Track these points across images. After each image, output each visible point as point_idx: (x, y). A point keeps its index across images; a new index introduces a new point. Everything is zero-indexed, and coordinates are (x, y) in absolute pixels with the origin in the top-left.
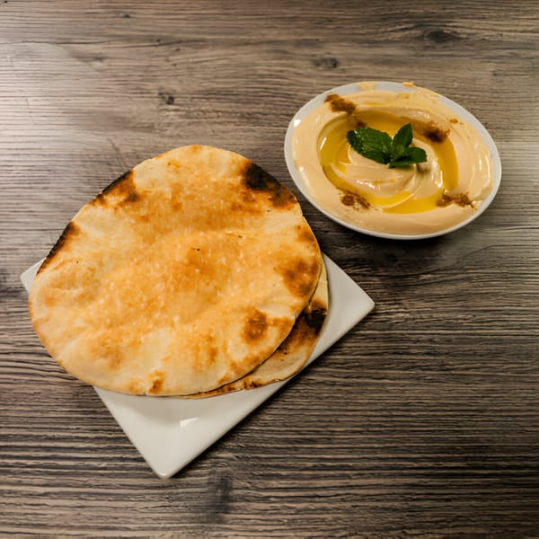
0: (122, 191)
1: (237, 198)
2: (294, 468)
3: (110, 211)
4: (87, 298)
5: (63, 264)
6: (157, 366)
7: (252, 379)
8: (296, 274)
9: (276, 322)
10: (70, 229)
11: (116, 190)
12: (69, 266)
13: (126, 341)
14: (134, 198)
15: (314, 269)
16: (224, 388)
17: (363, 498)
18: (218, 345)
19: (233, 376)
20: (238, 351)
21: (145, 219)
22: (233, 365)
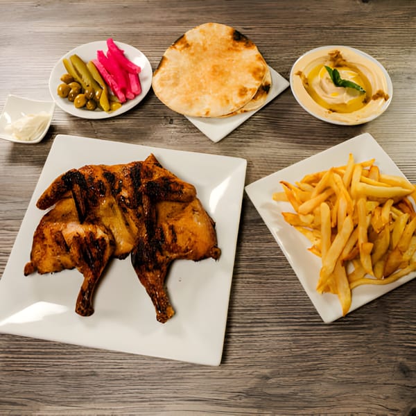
0: (182, 43)
1: (230, 45)
2: (242, 323)
3: (179, 51)
4: (175, 84)
5: (163, 72)
6: (207, 107)
7: (243, 109)
8: (257, 73)
9: (251, 90)
10: (163, 58)
11: (180, 43)
12: (165, 73)
13: (193, 99)
14: (187, 46)
15: (264, 70)
16: (233, 114)
17: (274, 335)
18: (229, 98)
19: (236, 108)
20: (237, 100)
21: (193, 54)
22: (236, 105)
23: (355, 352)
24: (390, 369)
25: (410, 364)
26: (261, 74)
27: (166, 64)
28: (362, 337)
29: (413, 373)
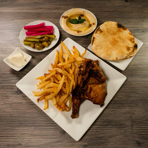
1: (117, 29)
3: (99, 34)
6: (115, 56)
9: (131, 47)
10: (94, 38)
11: (98, 31)
13: (110, 53)
14: (101, 31)
18: (124, 52)
19: (127, 56)
20: (127, 52)
23: (120, 136)
24: (133, 142)
25: (141, 141)
26: (133, 40)
27: (95, 40)
28: (123, 130)
29: (142, 144)
